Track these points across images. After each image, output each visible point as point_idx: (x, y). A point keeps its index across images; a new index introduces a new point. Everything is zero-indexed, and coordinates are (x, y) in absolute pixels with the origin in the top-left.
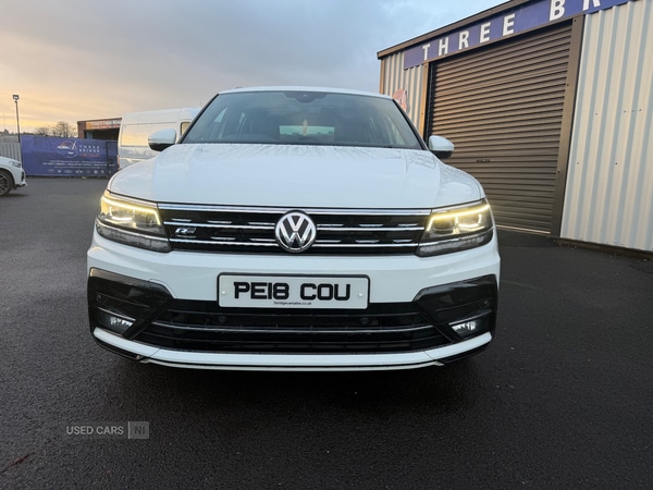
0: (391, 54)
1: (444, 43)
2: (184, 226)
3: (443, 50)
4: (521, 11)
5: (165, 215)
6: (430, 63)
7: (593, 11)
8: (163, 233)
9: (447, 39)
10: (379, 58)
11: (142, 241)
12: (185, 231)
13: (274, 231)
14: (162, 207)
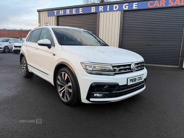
0: (42, 11)
1: (61, 11)
2: (117, 69)
3: (61, 13)
4: (84, 8)
5: (113, 67)
6: (57, 16)
7: (102, 12)
8: (114, 71)
9: (62, 11)
10: (38, 11)
11: (108, 74)
12: (117, 70)
13: (131, 68)
14: (113, 65)
